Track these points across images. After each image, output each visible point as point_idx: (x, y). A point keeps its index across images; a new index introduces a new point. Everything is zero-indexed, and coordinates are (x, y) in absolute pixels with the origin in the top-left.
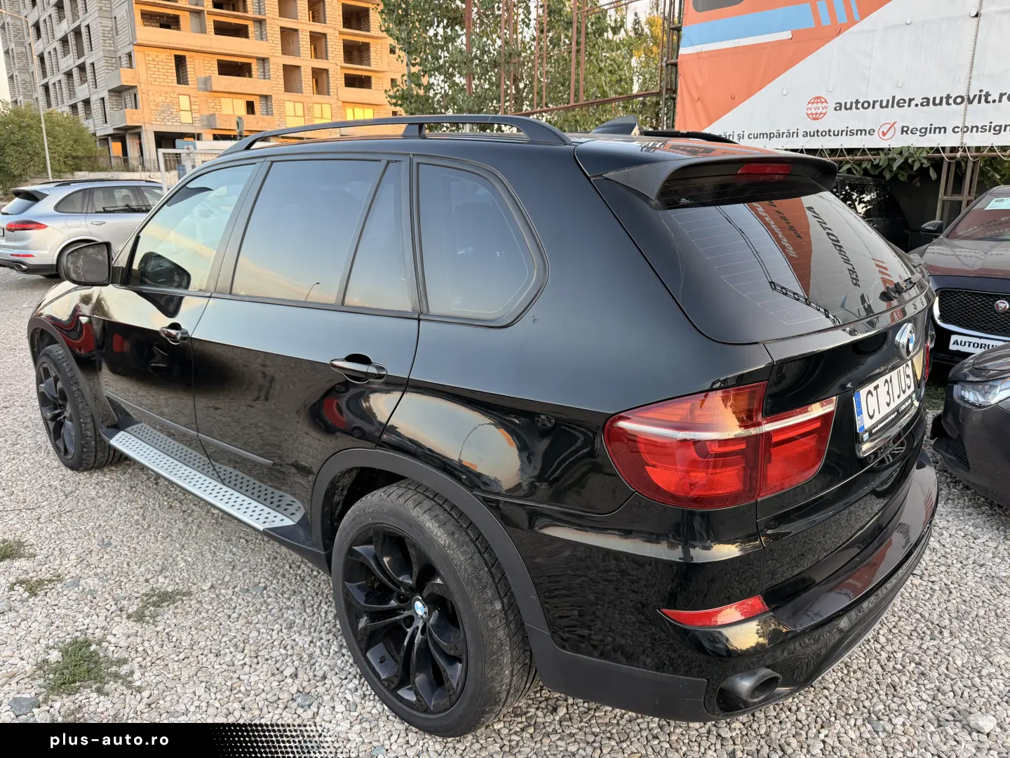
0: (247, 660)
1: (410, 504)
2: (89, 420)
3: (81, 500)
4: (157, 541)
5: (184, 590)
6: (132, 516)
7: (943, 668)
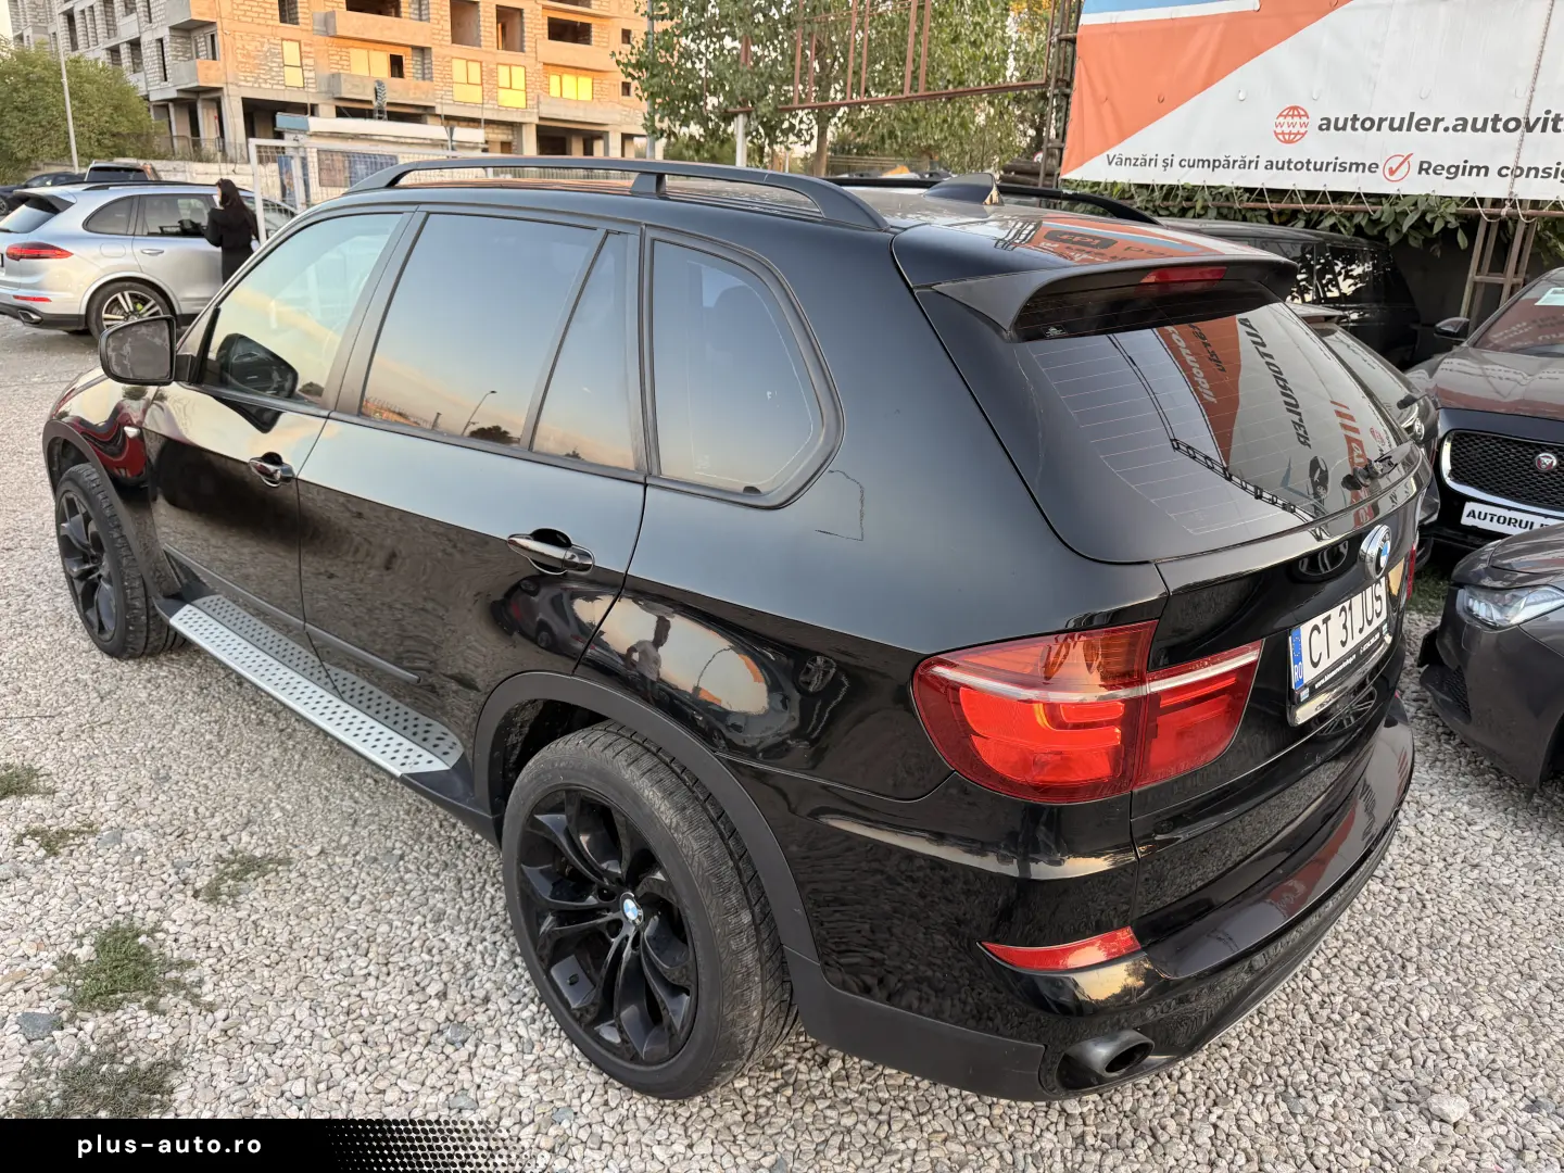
0: (372, 968)
1: (621, 761)
2: (137, 583)
3: (124, 706)
4: (239, 775)
5: (280, 856)
6: (202, 735)
7: (1401, 1023)
